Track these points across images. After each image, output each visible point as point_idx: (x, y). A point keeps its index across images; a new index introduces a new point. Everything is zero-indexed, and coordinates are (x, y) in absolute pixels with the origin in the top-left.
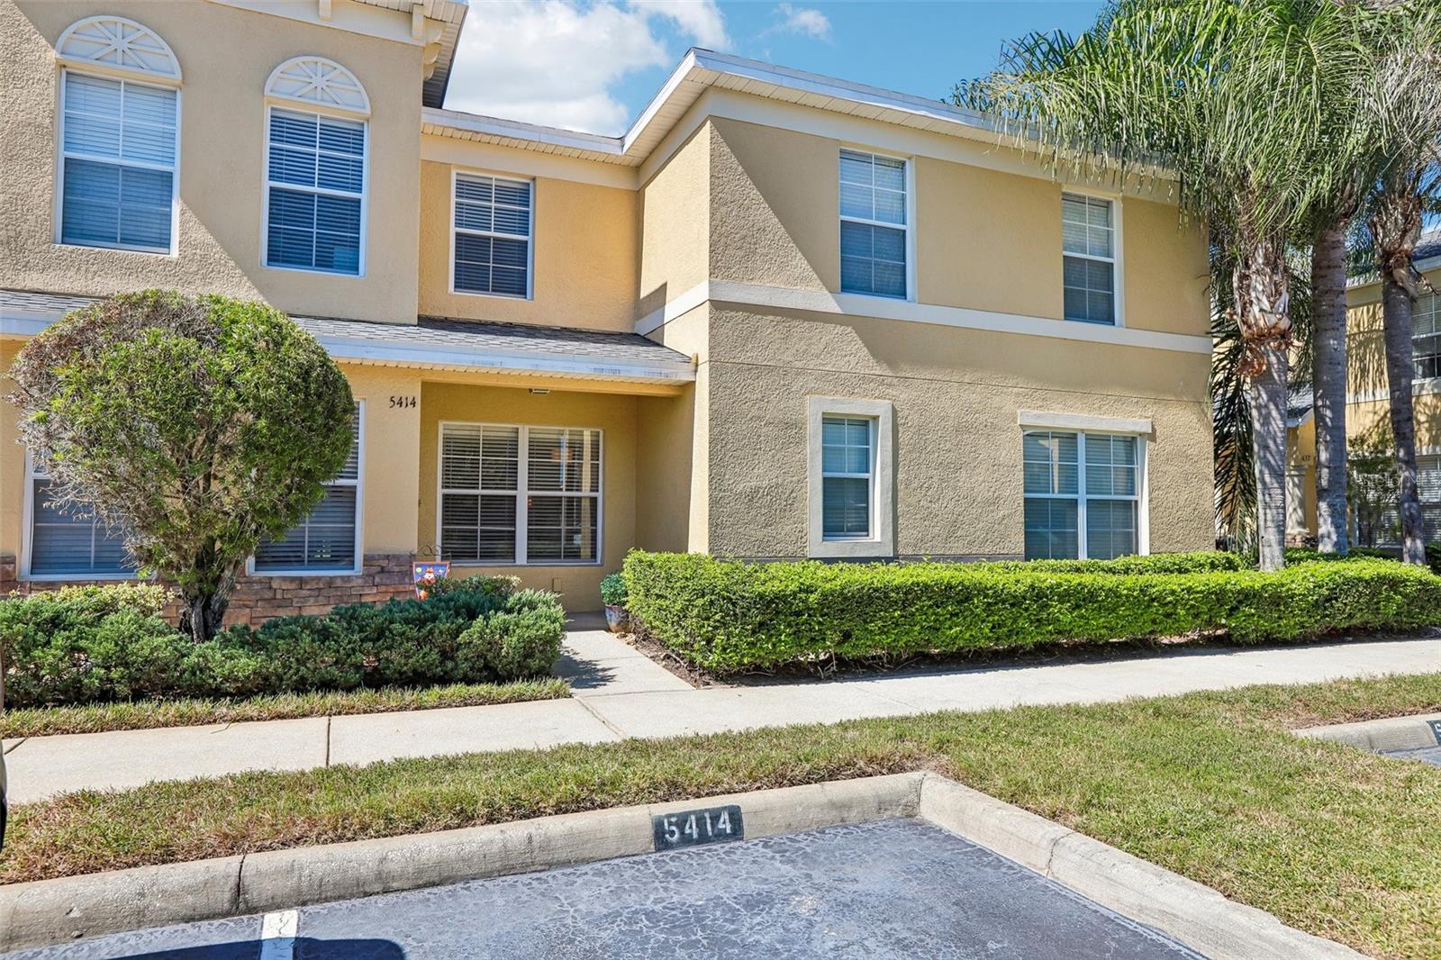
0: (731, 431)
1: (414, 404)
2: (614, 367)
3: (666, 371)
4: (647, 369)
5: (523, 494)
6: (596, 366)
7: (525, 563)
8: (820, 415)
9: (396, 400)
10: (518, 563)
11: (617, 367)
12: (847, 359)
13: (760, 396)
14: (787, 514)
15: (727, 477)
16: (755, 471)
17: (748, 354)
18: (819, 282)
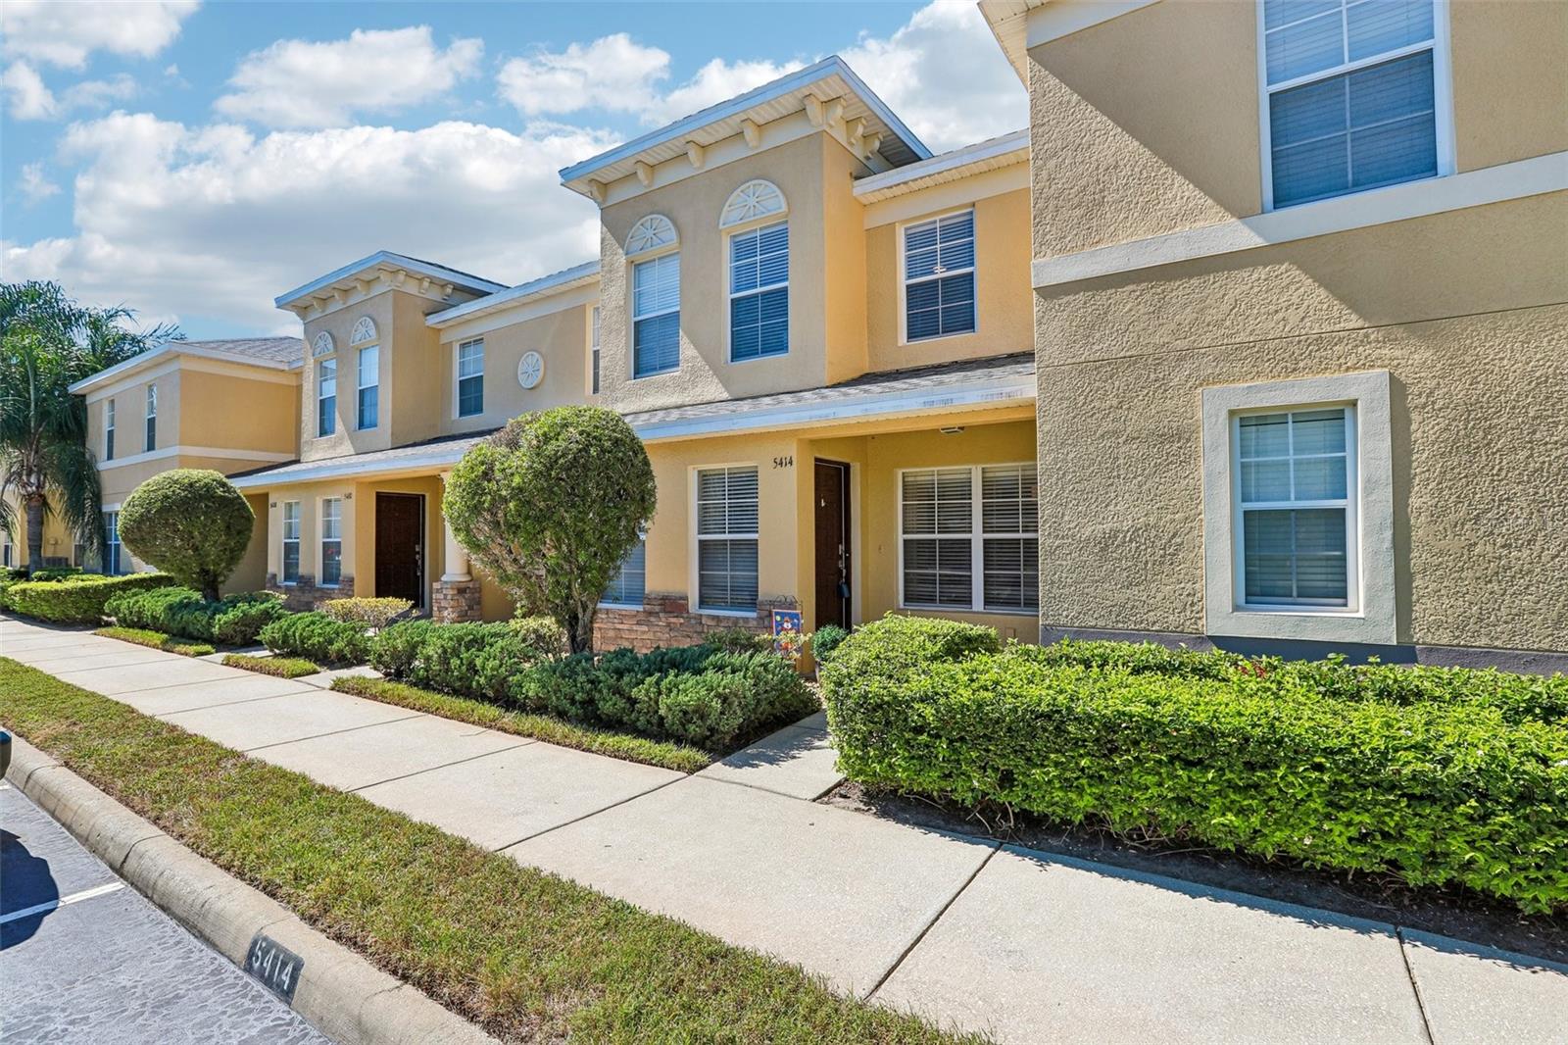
0: (1071, 455)
1: (791, 463)
2: (945, 397)
3: (1008, 390)
4: (984, 392)
5: (977, 537)
6: (926, 399)
7: (981, 609)
8: (1224, 415)
9: (778, 461)
10: (974, 609)
11: (949, 396)
12: (1280, 315)
13: (1115, 402)
14: (1166, 568)
15: (1066, 518)
16: (1111, 507)
17: (1096, 347)
18: (1217, 208)
